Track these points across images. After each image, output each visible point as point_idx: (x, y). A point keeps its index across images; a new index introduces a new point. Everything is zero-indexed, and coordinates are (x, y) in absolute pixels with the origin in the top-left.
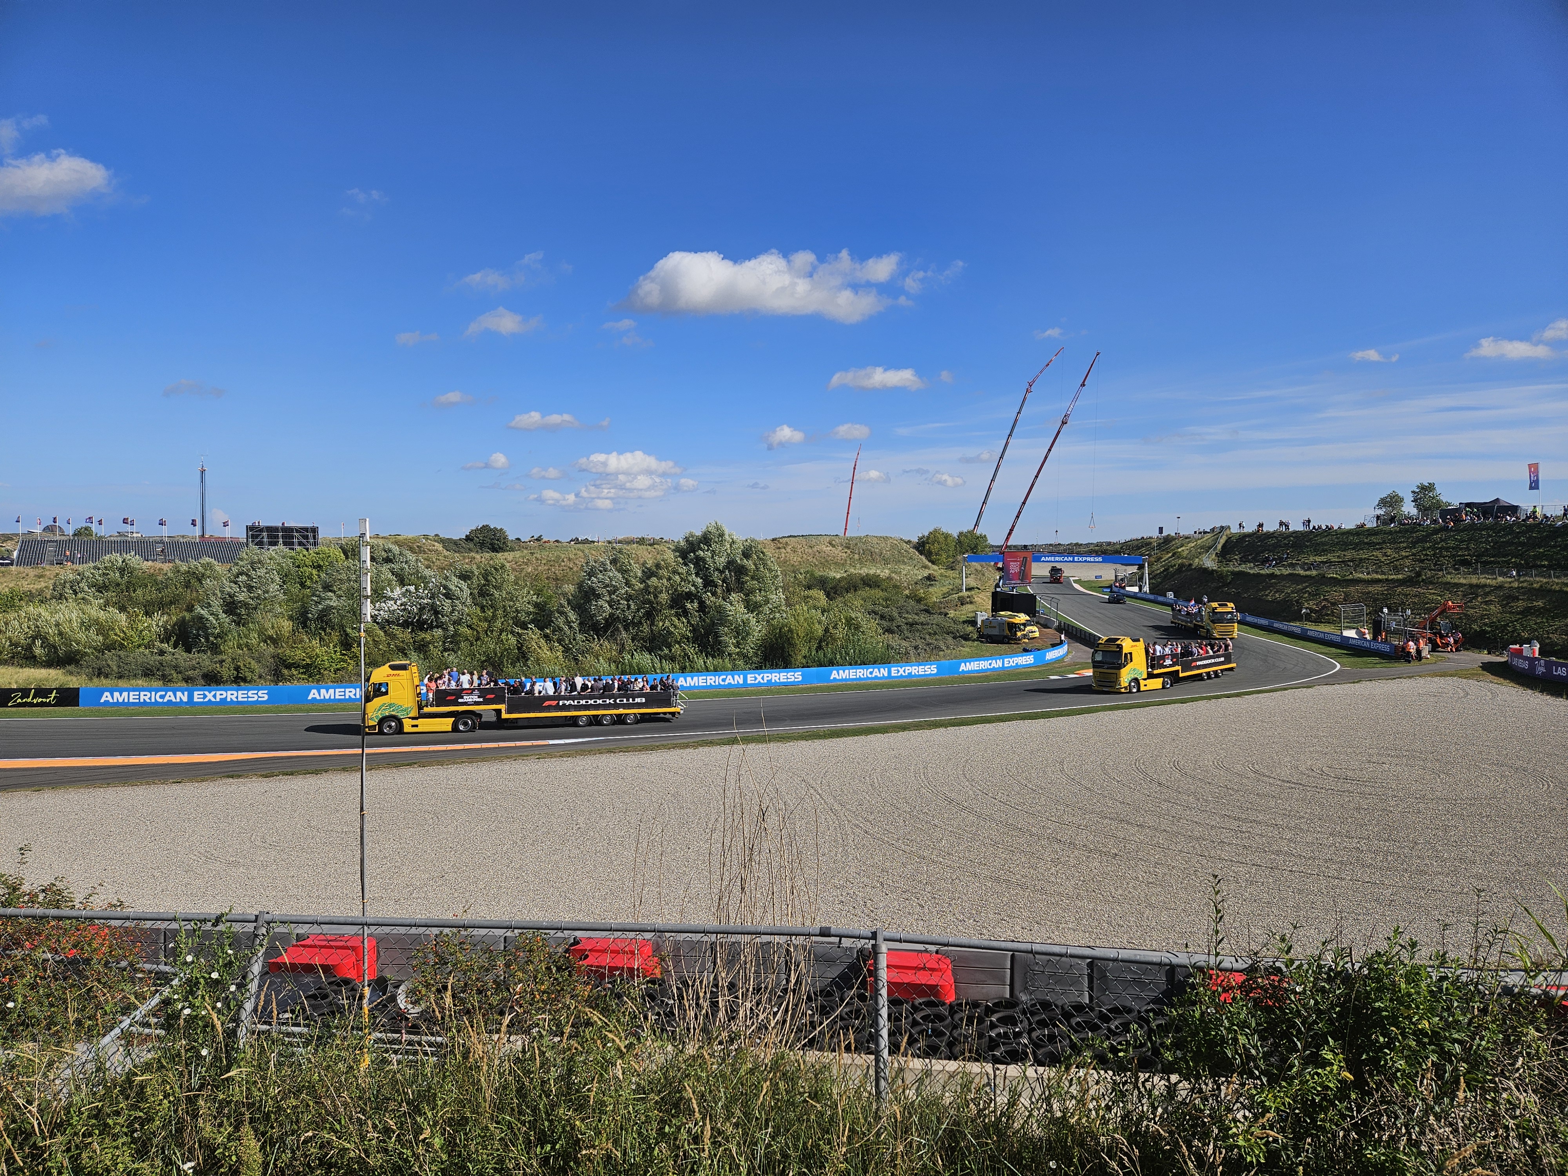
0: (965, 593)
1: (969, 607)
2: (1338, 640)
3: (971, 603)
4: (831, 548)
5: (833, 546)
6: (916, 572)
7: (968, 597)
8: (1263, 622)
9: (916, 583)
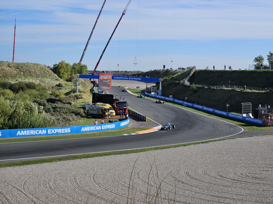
0: (77, 93)
1: (81, 100)
2: (241, 118)
3: (81, 98)
4: (9, 68)
5: (10, 67)
6: (53, 82)
7: (80, 95)
8: (211, 110)
9: (53, 88)
